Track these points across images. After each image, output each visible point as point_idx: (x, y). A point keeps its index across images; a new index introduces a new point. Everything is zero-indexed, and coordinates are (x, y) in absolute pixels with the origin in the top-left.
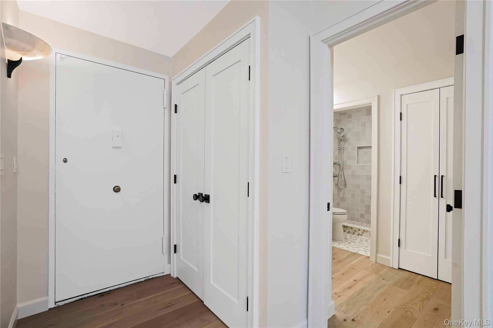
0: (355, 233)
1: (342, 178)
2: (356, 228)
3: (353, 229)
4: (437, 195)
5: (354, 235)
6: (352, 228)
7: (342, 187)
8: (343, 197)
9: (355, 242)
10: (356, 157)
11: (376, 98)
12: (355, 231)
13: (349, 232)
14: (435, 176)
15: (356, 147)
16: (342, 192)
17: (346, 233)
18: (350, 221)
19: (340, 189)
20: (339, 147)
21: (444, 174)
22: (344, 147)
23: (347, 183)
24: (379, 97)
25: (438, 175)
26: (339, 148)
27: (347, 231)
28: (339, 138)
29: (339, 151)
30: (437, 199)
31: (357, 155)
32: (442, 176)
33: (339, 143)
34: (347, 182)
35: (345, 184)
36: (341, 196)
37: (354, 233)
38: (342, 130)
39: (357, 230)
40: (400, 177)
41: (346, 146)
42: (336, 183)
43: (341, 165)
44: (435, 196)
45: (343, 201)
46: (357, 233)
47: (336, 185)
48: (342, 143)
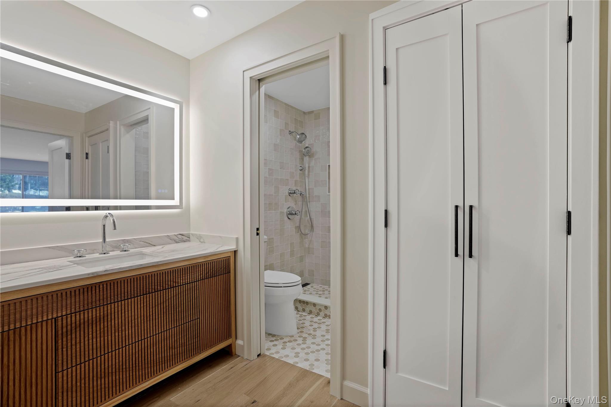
0: (320, 313)
1: (307, 217)
2: (321, 305)
3: (316, 307)
4: (460, 252)
5: (319, 318)
6: (314, 305)
7: (307, 231)
8: (309, 248)
9: (314, 337)
10: (327, 182)
11: (337, 40)
12: (320, 310)
13: (310, 312)
14: (457, 207)
15: (326, 165)
16: (307, 239)
17: (305, 313)
18: (320, 286)
19: (303, 235)
20: (301, 165)
21: (475, 204)
22: (310, 166)
23: (314, 225)
24: (342, 38)
25: (461, 204)
26: (301, 167)
27: (308, 309)
28: (300, 151)
29: (301, 172)
30: (459, 260)
31: (328, 179)
32: (471, 207)
33: (302, 159)
34: (315, 223)
35: (312, 226)
36: (307, 246)
37: (318, 314)
38: (304, 136)
39: (323, 308)
40: (386, 211)
41: (312, 163)
42: (298, 224)
43: (305, 195)
44: (457, 255)
45: (309, 254)
46: (322, 314)
47: (296, 227)
48: (306, 159)
